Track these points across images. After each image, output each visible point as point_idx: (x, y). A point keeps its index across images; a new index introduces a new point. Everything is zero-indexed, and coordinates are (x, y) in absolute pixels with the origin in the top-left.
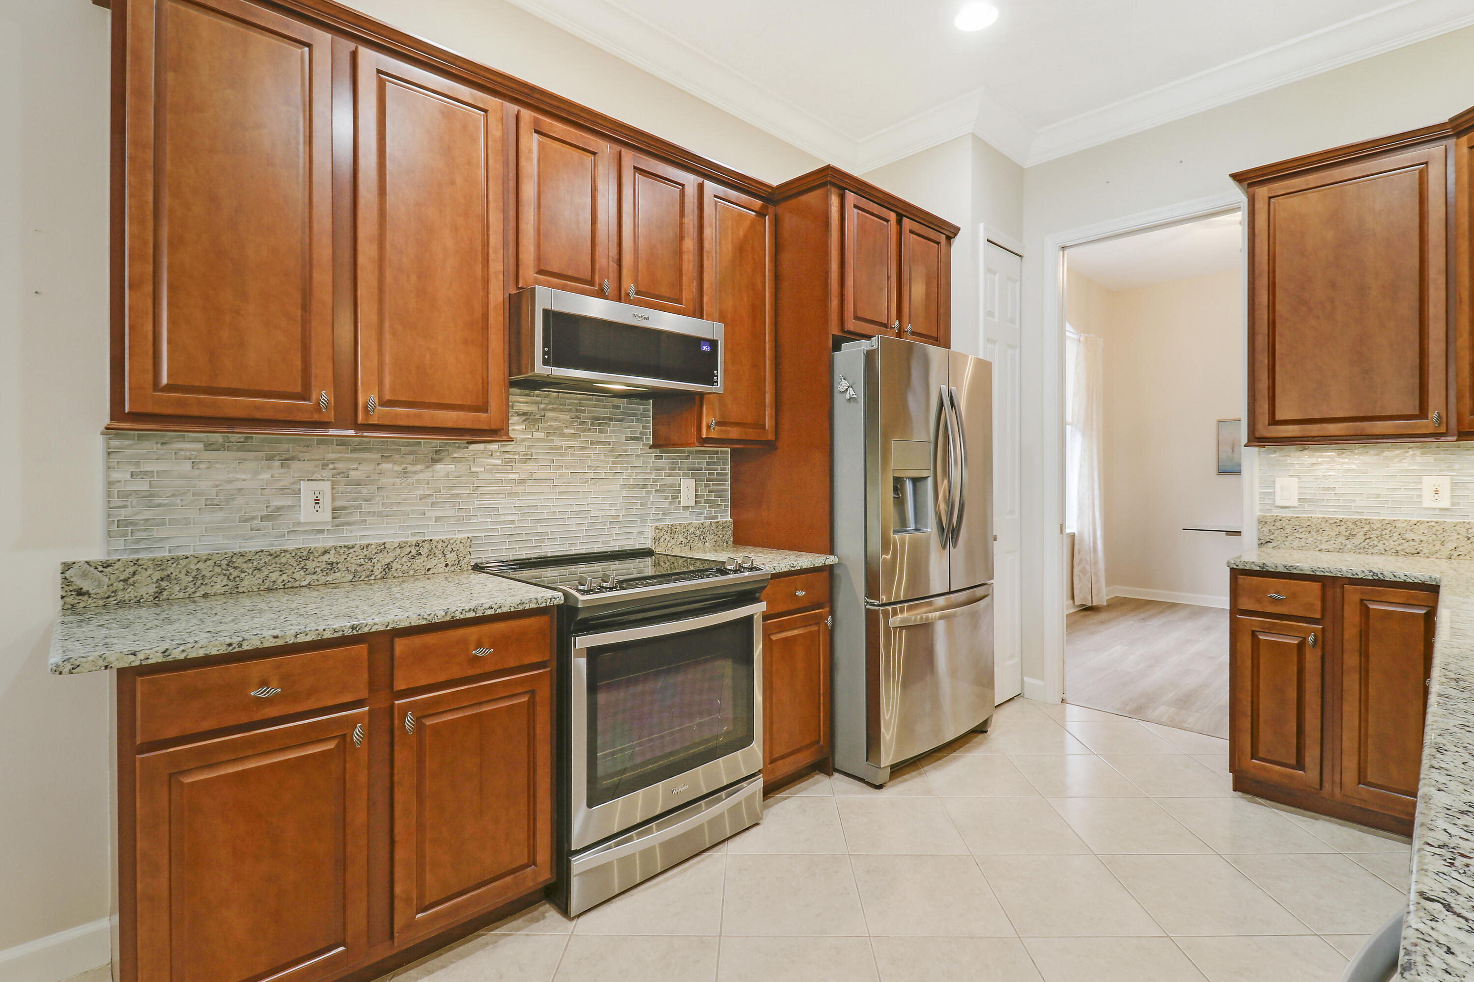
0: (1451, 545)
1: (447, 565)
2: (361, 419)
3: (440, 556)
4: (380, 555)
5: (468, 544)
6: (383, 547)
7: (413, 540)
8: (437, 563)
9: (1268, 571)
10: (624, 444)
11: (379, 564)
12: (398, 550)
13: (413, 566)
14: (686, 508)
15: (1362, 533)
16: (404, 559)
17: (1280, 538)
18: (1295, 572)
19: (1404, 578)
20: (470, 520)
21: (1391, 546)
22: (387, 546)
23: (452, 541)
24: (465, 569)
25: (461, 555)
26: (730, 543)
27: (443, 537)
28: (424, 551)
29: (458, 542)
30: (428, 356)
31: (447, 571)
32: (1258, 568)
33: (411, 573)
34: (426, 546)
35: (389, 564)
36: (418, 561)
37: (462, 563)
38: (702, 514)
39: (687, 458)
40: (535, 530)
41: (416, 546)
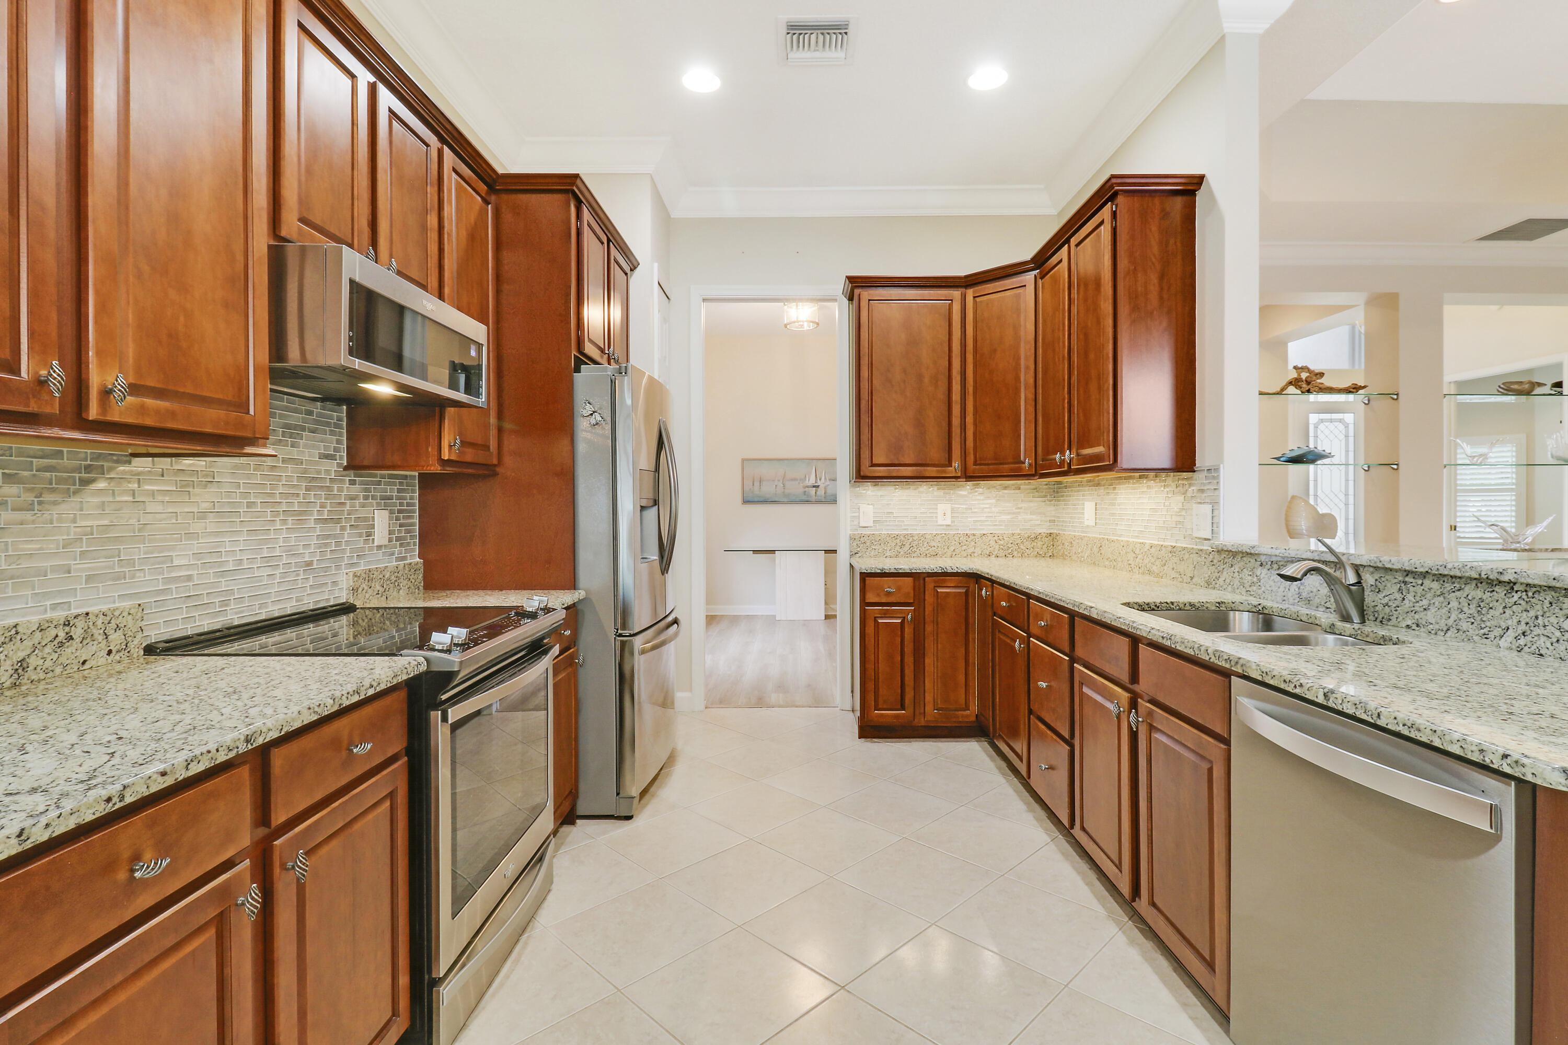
0: (952, 548)
1: (110, 652)
2: (93, 413)
3: (100, 638)
4: (10, 646)
5: (139, 614)
6: (13, 632)
7: (60, 615)
8: (95, 651)
9: (885, 573)
10: (316, 463)
11: (9, 662)
12: (38, 635)
13: (62, 660)
14: (379, 547)
15: (908, 543)
16: (48, 650)
17: (863, 550)
18: (901, 571)
19: (957, 569)
20: (133, 577)
21: (923, 551)
22: (20, 629)
23: (117, 613)
24: (135, 656)
25: (130, 633)
26: (421, 588)
27: (104, 608)
28: (77, 633)
29: (125, 614)
30: (182, 319)
31: (110, 661)
32: (879, 571)
33: (58, 670)
34: (80, 624)
35: (23, 660)
36: (69, 650)
37: (131, 645)
38: (393, 554)
39: (379, 483)
40: (218, 587)
41: (65, 625)
